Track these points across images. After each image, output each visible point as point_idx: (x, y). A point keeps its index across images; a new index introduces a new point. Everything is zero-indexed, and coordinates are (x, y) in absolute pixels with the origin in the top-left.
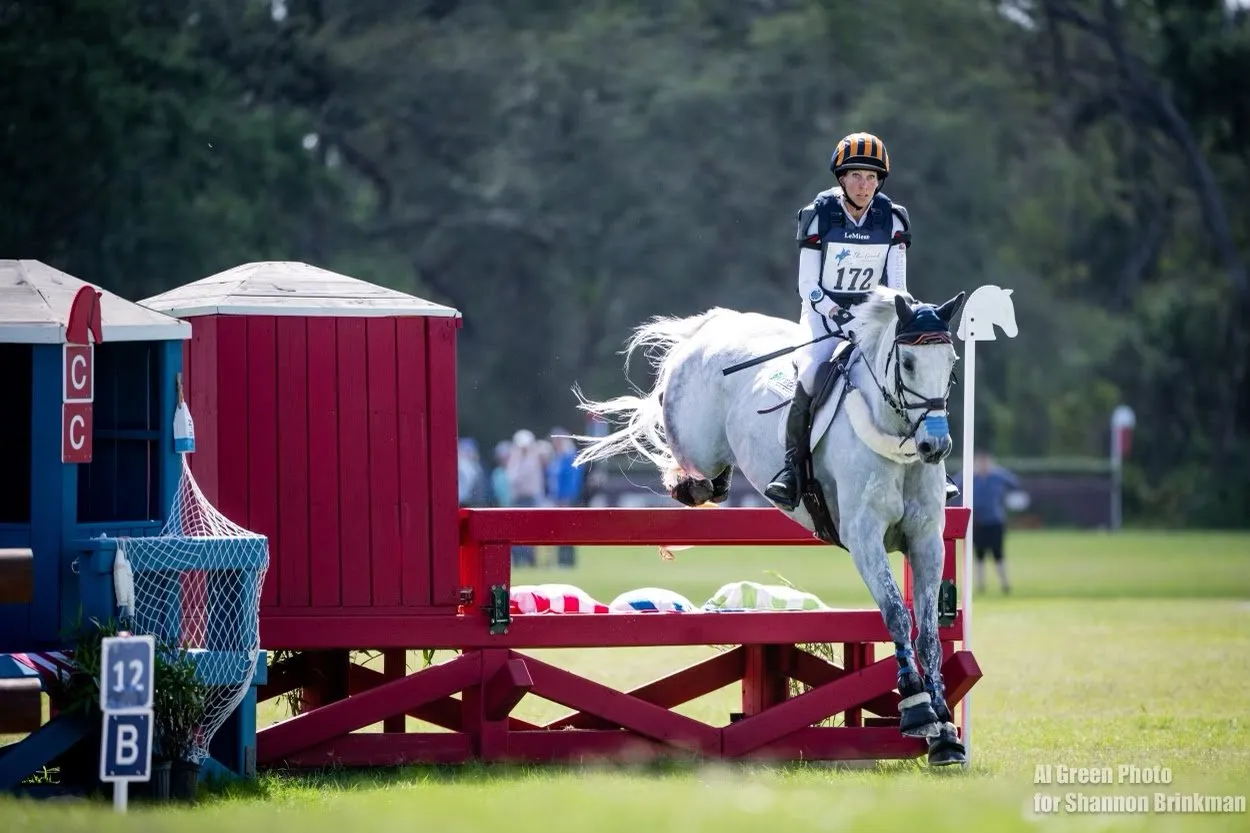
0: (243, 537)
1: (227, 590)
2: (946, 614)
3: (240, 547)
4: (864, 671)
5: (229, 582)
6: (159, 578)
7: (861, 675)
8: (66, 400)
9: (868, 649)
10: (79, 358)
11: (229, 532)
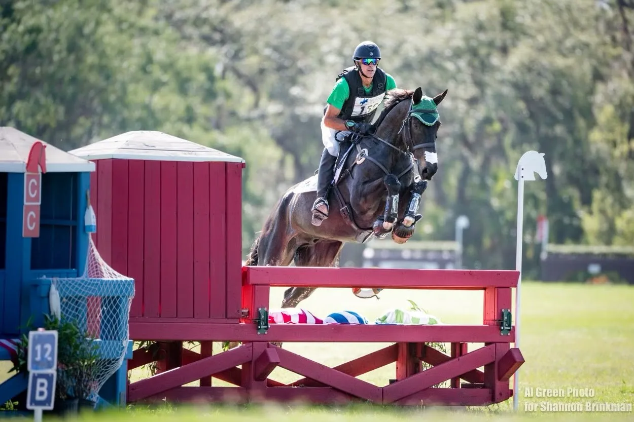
0: (121, 279)
1: (111, 307)
2: (506, 328)
3: (119, 285)
4: (460, 358)
5: (113, 303)
6: (74, 300)
7: (459, 360)
8: (26, 203)
9: (464, 346)
10: (33, 180)
11: (113, 276)
